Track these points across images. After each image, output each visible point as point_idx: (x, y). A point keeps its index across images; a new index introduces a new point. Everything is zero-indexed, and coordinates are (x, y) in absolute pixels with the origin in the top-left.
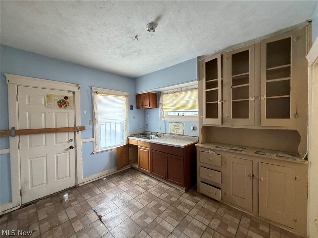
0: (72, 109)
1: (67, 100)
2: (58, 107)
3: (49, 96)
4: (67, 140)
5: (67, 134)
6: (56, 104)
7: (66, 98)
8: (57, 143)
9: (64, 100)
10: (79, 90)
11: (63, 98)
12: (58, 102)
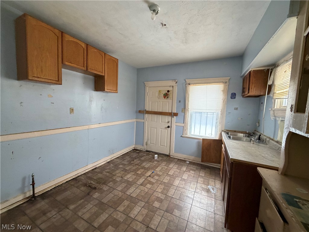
0: (171, 99)
1: (169, 93)
2: (164, 98)
3: (160, 91)
4: (167, 121)
5: (167, 116)
6: (163, 96)
7: (168, 91)
8: (161, 122)
9: (167, 93)
10: (176, 84)
11: (167, 92)
12: (164, 95)
